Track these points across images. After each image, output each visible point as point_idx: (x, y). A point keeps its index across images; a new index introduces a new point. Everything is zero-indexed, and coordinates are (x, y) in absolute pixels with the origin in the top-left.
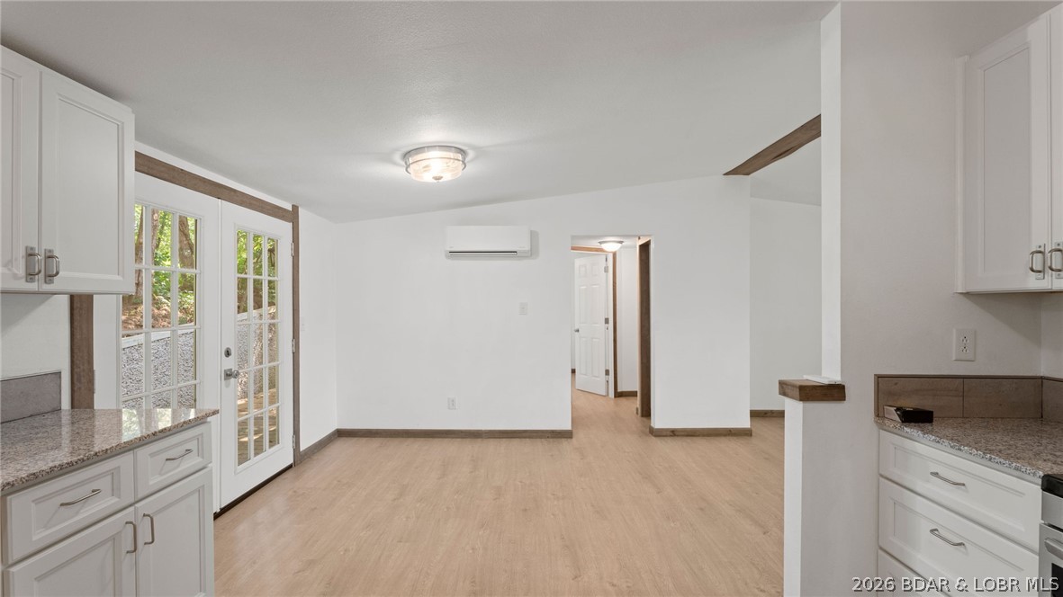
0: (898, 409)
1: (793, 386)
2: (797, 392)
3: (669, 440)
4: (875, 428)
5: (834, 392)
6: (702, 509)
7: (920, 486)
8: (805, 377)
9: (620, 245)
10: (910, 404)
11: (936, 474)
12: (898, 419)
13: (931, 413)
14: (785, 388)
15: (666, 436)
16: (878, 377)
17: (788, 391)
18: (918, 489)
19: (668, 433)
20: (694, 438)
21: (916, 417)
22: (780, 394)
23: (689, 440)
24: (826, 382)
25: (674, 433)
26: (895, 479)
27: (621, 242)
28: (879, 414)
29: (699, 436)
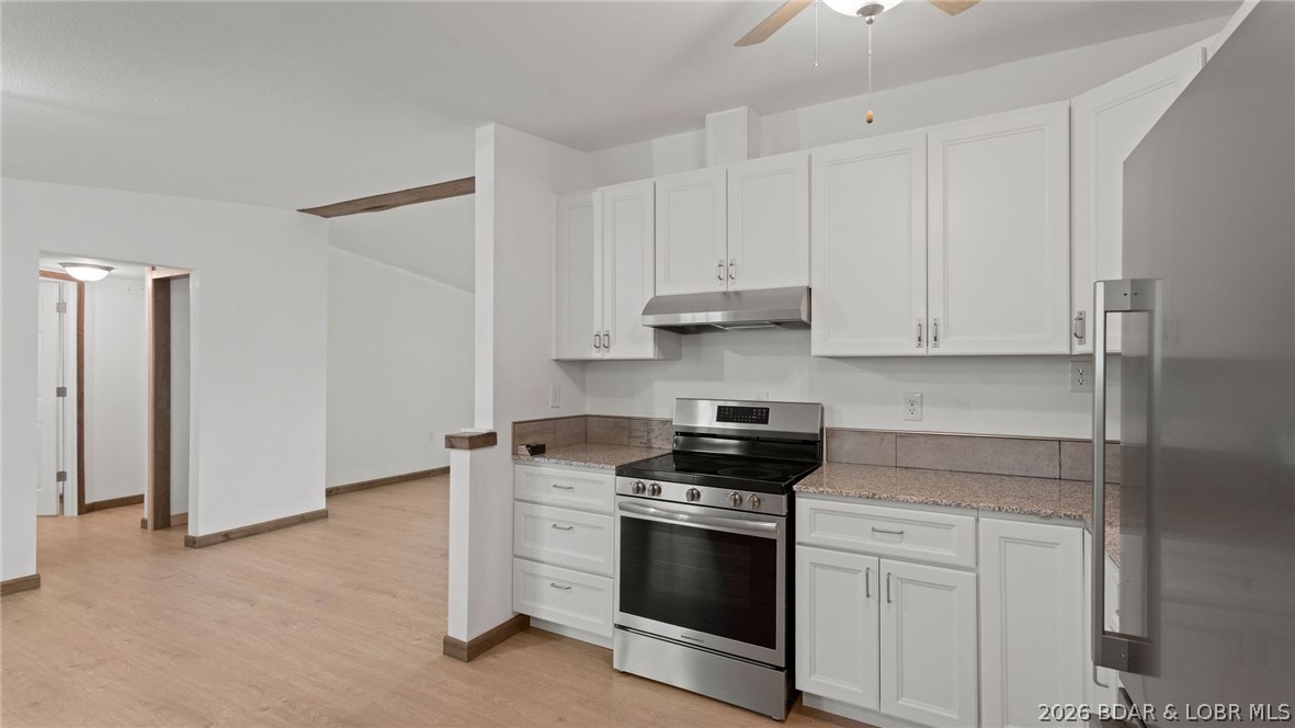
0: (528, 446)
1: (462, 438)
2: (467, 443)
3: (223, 547)
4: (511, 461)
5: (489, 439)
6: (318, 601)
7: (545, 498)
8: (463, 430)
9: (106, 272)
10: (533, 441)
11: (555, 486)
12: (528, 453)
13: (544, 446)
14: (452, 442)
15: (216, 543)
16: (515, 423)
17: (455, 442)
18: (544, 500)
19: (220, 539)
20: (257, 537)
21: (537, 450)
22: (446, 447)
23: (252, 539)
24: (485, 431)
25: (227, 537)
26: (526, 498)
27: (109, 269)
28: (515, 453)
29: (262, 532)
